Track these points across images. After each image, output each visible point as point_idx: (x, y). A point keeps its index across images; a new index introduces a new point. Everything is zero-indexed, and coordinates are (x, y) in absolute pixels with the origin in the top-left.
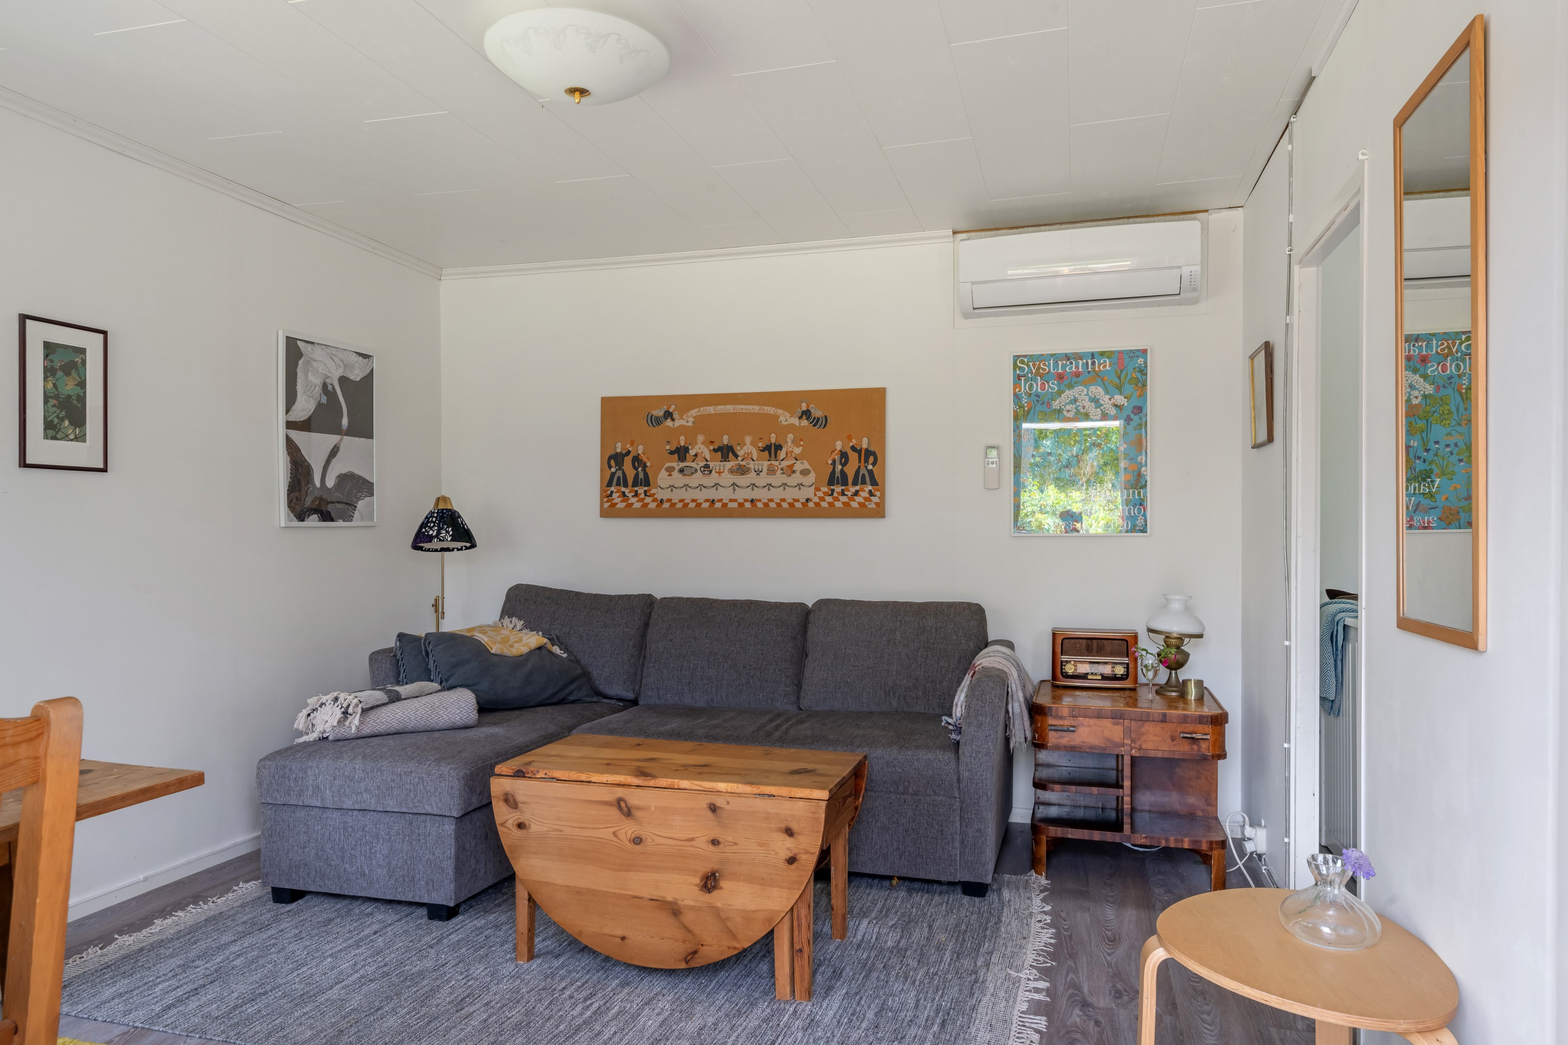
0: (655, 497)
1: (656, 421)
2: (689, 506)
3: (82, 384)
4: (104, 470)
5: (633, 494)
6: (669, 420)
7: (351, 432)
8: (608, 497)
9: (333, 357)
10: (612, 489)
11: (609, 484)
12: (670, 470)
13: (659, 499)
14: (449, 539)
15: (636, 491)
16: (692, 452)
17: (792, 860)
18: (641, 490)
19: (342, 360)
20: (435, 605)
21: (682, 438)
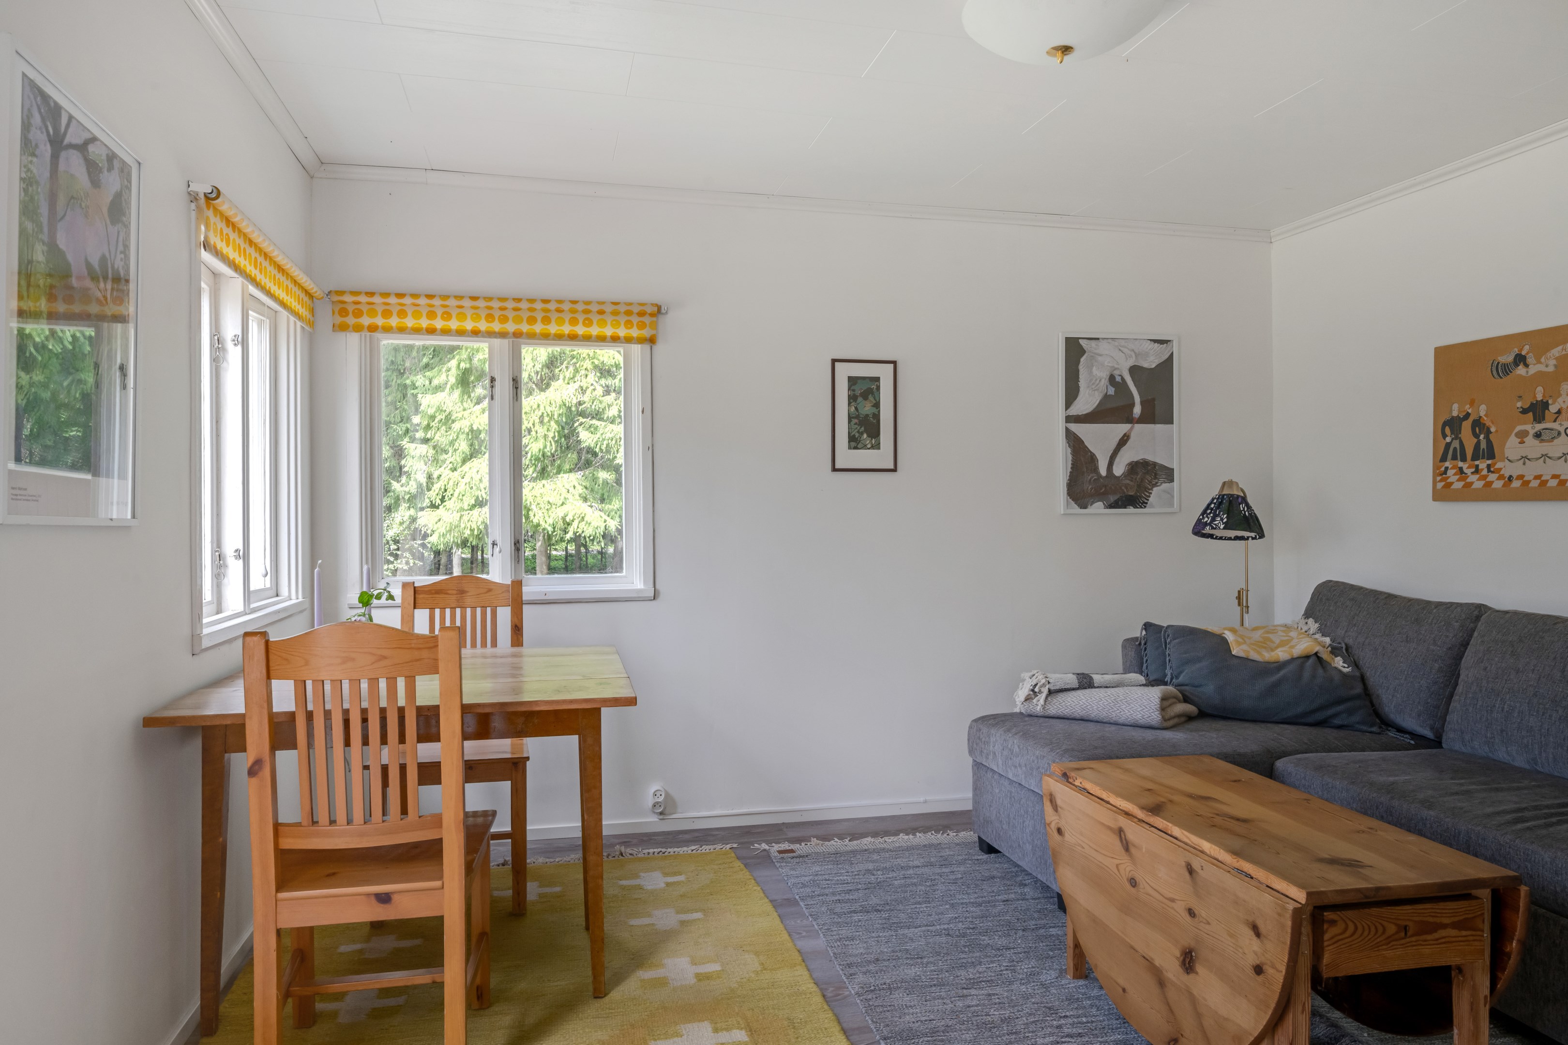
0: (1502, 473)
1: (1505, 370)
2: (1549, 484)
3: (877, 405)
4: (895, 470)
5: (1473, 470)
6: (1521, 367)
7: (1142, 420)
8: (1441, 475)
9: (1121, 349)
10: (1447, 464)
11: (1444, 459)
12: (1522, 435)
13: (1507, 475)
14: (1222, 527)
15: (1477, 466)
16: (1553, 409)
17: (1259, 970)
18: (1483, 465)
19: (1133, 350)
20: (1239, 598)
21: (1540, 389)
